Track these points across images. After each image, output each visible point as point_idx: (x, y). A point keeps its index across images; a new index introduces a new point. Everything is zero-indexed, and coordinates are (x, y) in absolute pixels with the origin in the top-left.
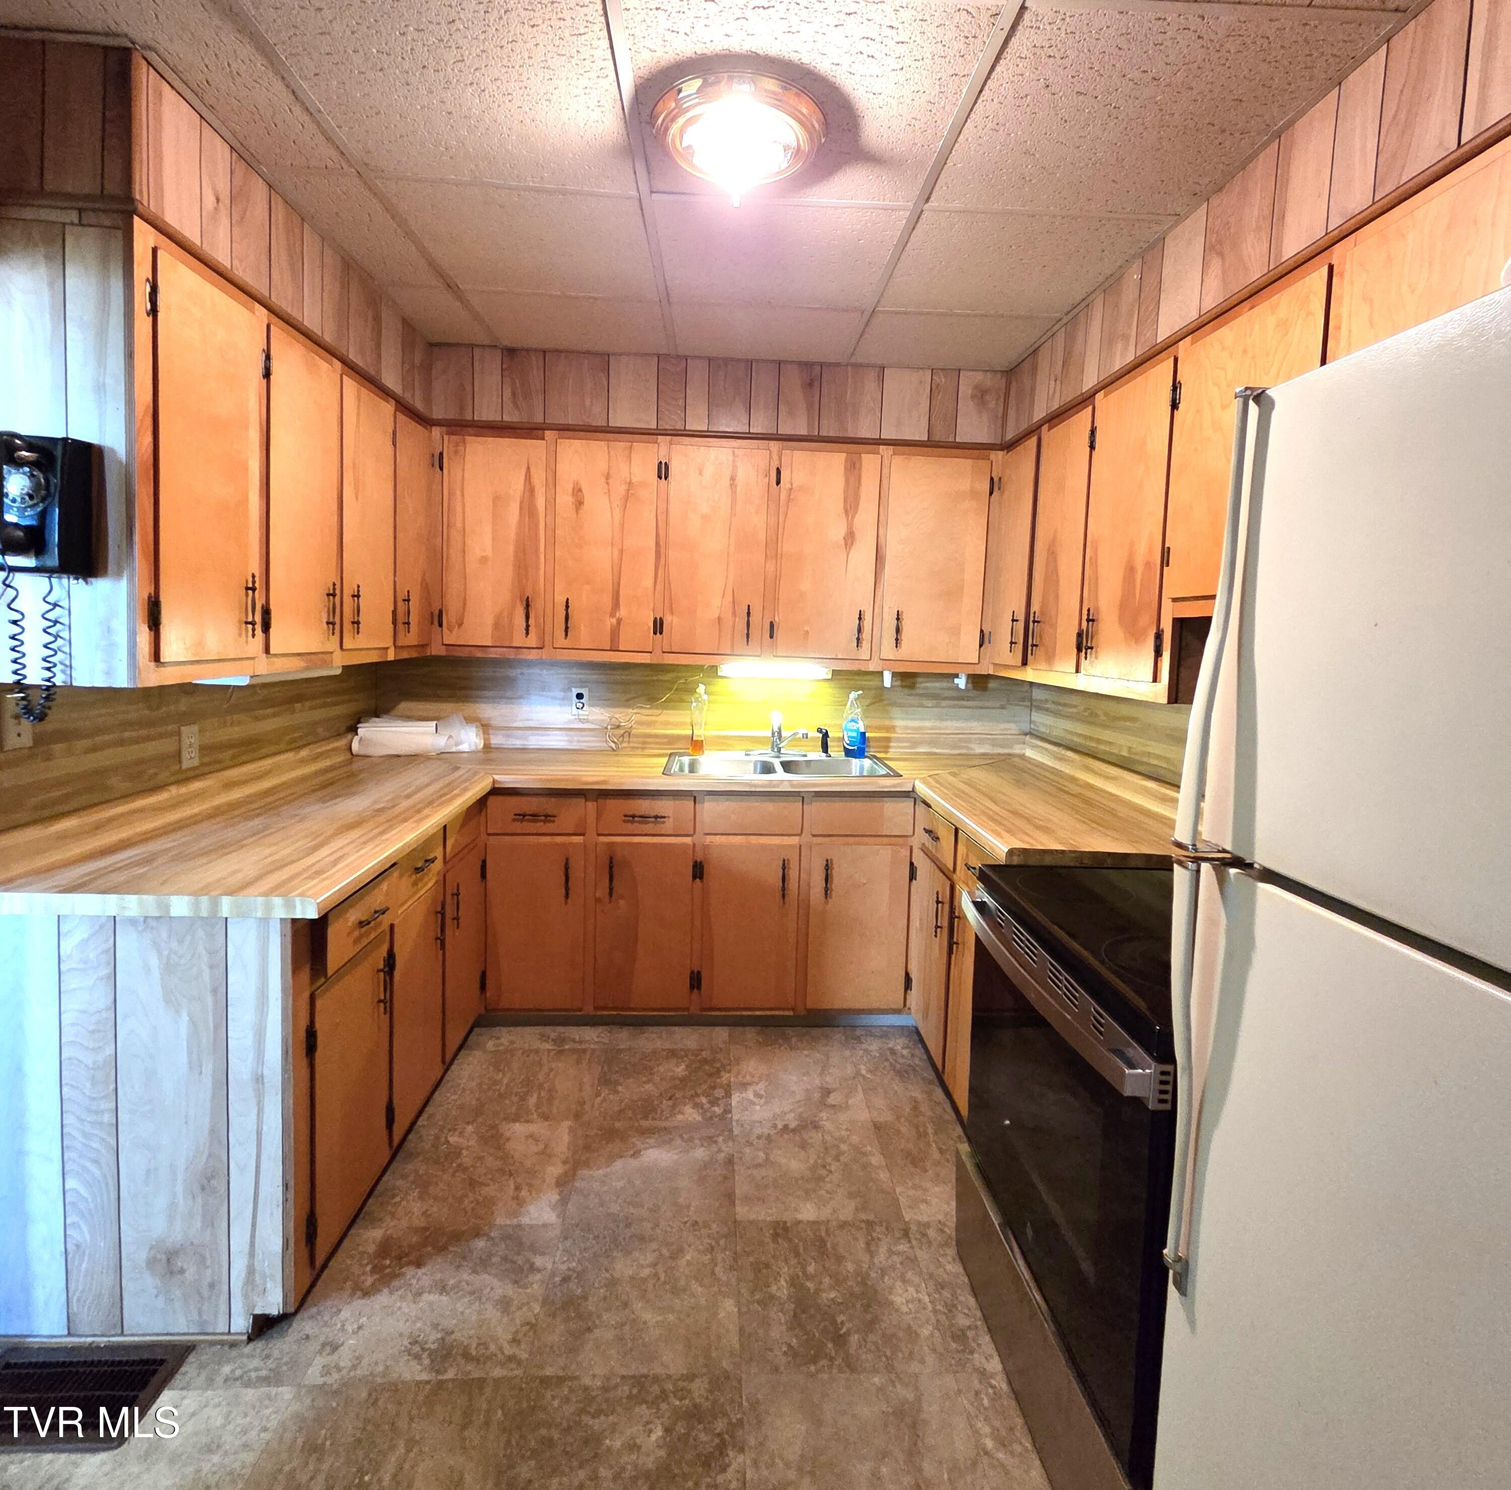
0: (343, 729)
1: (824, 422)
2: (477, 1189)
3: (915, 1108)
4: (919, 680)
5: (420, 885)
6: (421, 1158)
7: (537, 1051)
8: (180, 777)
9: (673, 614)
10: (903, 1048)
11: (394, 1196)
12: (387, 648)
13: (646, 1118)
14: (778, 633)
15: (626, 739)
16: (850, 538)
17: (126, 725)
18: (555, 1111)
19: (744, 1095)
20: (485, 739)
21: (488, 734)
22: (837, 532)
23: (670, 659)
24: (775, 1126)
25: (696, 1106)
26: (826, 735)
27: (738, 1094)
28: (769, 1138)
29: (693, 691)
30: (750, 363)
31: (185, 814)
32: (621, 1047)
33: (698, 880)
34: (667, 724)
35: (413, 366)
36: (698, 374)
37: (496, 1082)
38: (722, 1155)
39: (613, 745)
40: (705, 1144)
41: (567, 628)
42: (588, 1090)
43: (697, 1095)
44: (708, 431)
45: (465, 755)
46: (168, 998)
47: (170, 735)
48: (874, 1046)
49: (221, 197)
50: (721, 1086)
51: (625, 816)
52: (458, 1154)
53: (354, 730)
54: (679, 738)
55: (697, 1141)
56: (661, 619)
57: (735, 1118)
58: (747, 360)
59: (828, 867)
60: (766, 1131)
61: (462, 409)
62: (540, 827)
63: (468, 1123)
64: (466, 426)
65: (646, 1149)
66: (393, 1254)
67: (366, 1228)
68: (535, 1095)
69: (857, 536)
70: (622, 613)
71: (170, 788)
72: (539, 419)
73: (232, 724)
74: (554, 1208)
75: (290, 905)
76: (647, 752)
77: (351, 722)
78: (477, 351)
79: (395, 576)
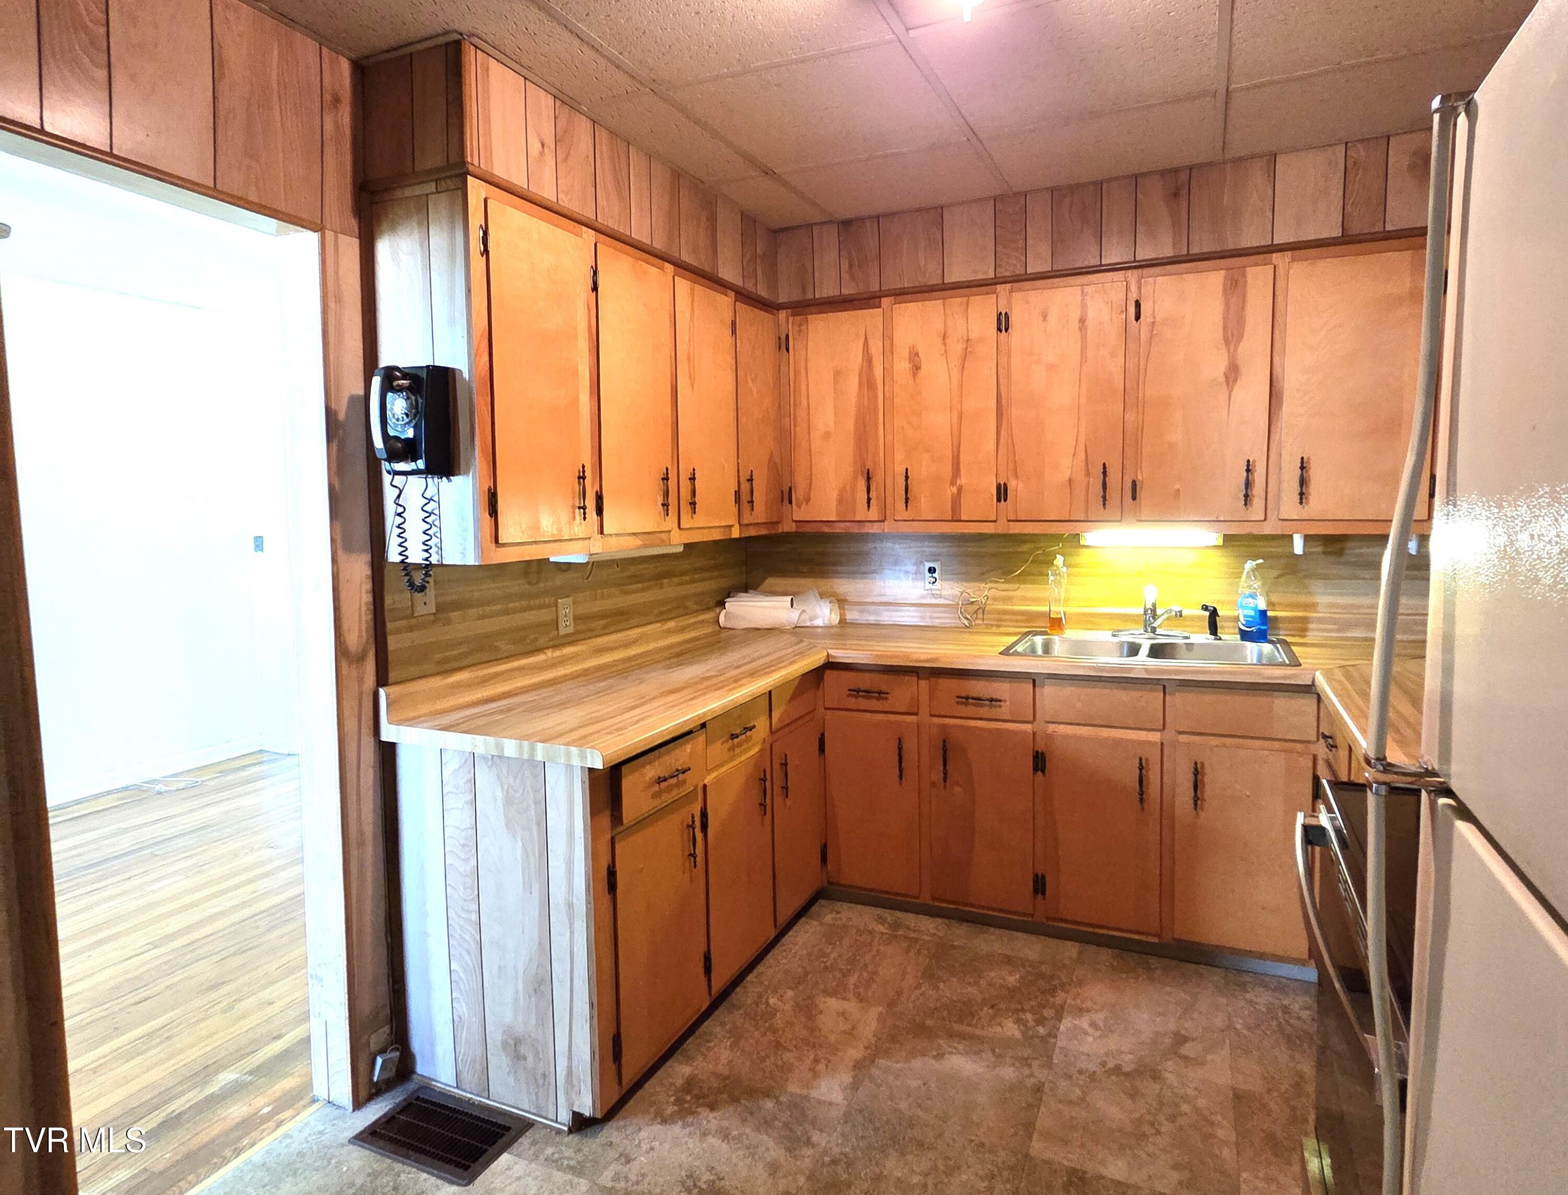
0: (712, 604)
1: (1195, 237)
2: (780, 1053)
3: (1297, 1086)
4: (1350, 544)
5: (737, 751)
6: (741, 1011)
7: (871, 932)
8: (556, 642)
9: (1017, 478)
10: (1302, 1008)
11: (709, 1041)
12: (731, 526)
13: (960, 1021)
14: (1142, 494)
15: (980, 616)
16: (1233, 374)
17: (509, 598)
18: (870, 994)
19: (1077, 1022)
20: (841, 615)
21: (844, 609)
22: (1216, 365)
23: (1016, 529)
24: (1104, 1064)
25: (1018, 1021)
26: (1214, 613)
27: (1069, 1019)
28: (1093, 1076)
29: (1051, 563)
30: (1098, 186)
31: (559, 674)
32: (956, 943)
33: (1039, 773)
34: (1025, 599)
35: (755, 256)
36: (1039, 209)
37: (825, 955)
38: (1033, 1080)
39: (966, 623)
40: (1017, 1064)
41: (907, 499)
42: (910, 980)
43: (1023, 1010)
44: (1052, 271)
45: (820, 630)
46: (508, 823)
47: (549, 606)
48: (1263, 998)
49: (546, 142)
50: (1053, 1006)
51: (958, 697)
52: (773, 1015)
53: (722, 604)
54: (1039, 615)
55: (1008, 1060)
56: (1005, 484)
57: (1059, 1044)
58: (1094, 183)
59: (1197, 772)
60: (1092, 1067)
61: (804, 290)
62: (873, 704)
63: (790, 988)
64: (808, 306)
65: (950, 1053)
66: (694, 1092)
67: (681, 1063)
68: (856, 976)
69: (1244, 370)
70: (963, 480)
71: (547, 651)
72: (875, 287)
73: (603, 598)
74: (844, 1089)
75: (583, 757)
76: (1002, 630)
77: (719, 598)
78: (816, 229)
79: (738, 457)
